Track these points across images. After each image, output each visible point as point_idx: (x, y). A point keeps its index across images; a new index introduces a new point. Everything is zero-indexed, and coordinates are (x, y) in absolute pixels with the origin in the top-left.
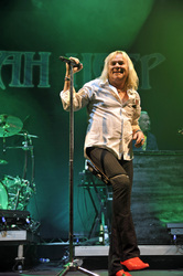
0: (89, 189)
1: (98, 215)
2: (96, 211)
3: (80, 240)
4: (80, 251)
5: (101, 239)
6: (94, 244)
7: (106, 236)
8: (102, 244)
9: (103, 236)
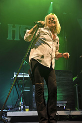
0: (15, 86)
1: (19, 97)
2: (18, 96)
3: (10, 109)
4: (10, 114)
5: (20, 108)
6: (16, 111)
7: (22, 107)
8: (20, 111)
9: (21, 107)
